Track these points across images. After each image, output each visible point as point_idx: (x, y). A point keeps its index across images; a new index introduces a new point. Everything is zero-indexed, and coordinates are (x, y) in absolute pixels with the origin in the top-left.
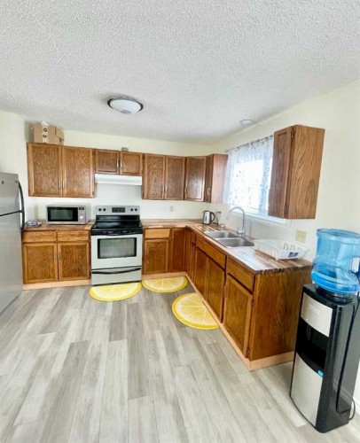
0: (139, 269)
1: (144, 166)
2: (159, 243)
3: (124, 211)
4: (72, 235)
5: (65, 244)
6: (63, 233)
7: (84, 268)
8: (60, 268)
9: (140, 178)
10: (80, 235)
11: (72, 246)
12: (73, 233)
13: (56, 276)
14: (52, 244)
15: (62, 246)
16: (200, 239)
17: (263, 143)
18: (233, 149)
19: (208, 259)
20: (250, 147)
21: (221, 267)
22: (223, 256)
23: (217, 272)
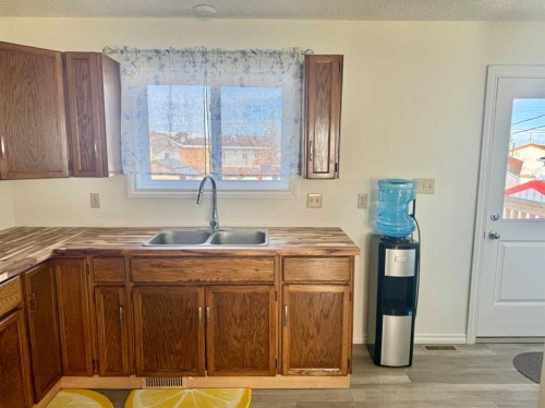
16: (154, 262)
17: (236, 60)
18: (137, 52)
19: (201, 291)
20: (199, 59)
21: (262, 283)
22: (267, 262)
23: (244, 300)
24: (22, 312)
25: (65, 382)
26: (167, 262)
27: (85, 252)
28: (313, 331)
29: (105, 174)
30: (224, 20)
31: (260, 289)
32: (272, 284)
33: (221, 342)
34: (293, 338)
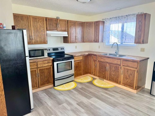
0: (73, 75)
1: (68, 26)
2: (79, 63)
3: (58, 50)
4: (44, 63)
5: (41, 68)
6: (40, 63)
7: (50, 79)
8: (39, 81)
9: (66, 33)
10: (48, 63)
11: (44, 69)
12: (45, 62)
13: (38, 86)
14: (35, 69)
15: (40, 70)
16: (101, 57)
17: (125, 17)
18: (107, 19)
19: (107, 64)
20: (118, 18)
21: (118, 65)
22: (119, 60)
23: (115, 67)
24: (82, 61)
25: (89, 75)
26: (103, 58)
27: (92, 54)
28: (128, 77)
29: (98, 42)
30: (124, 9)
31: (118, 66)
32: (120, 65)
33: (110, 75)
34: (124, 78)
